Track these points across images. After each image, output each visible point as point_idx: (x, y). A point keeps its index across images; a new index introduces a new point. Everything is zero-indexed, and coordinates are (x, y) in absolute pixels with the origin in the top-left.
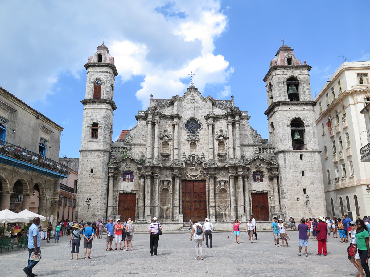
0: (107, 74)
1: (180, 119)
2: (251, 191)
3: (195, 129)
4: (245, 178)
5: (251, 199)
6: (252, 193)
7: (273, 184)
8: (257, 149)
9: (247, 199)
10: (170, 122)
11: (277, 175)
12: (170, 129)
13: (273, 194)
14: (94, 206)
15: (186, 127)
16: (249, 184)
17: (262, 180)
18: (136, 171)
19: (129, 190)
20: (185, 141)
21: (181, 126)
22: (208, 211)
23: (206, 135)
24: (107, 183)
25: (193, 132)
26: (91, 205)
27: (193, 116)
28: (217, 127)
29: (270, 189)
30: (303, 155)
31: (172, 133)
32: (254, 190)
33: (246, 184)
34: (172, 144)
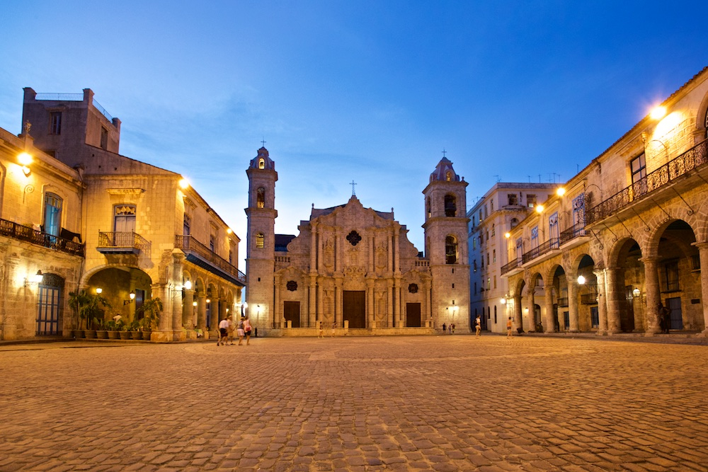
1: (342, 231)
2: (406, 301)
3: (356, 241)
4: (402, 289)
5: (406, 308)
7: (426, 296)
8: (413, 262)
9: (403, 308)
10: (332, 234)
11: (431, 287)
12: (332, 241)
13: (425, 304)
15: (347, 238)
16: (405, 295)
17: (417, 292)
18: (301, 280)
19: (293, 299)
20: (346, 253)
21: (343, 237)
22: (366, 319)
23: (367, 247)
24: (273, 291)
25: (354, 243)
27: (354, 228)
28: (377, 239)
29: (423, 300)
30: (455, 269)
31: (334, 244)
32: (409, 301)
34: (334, 255)
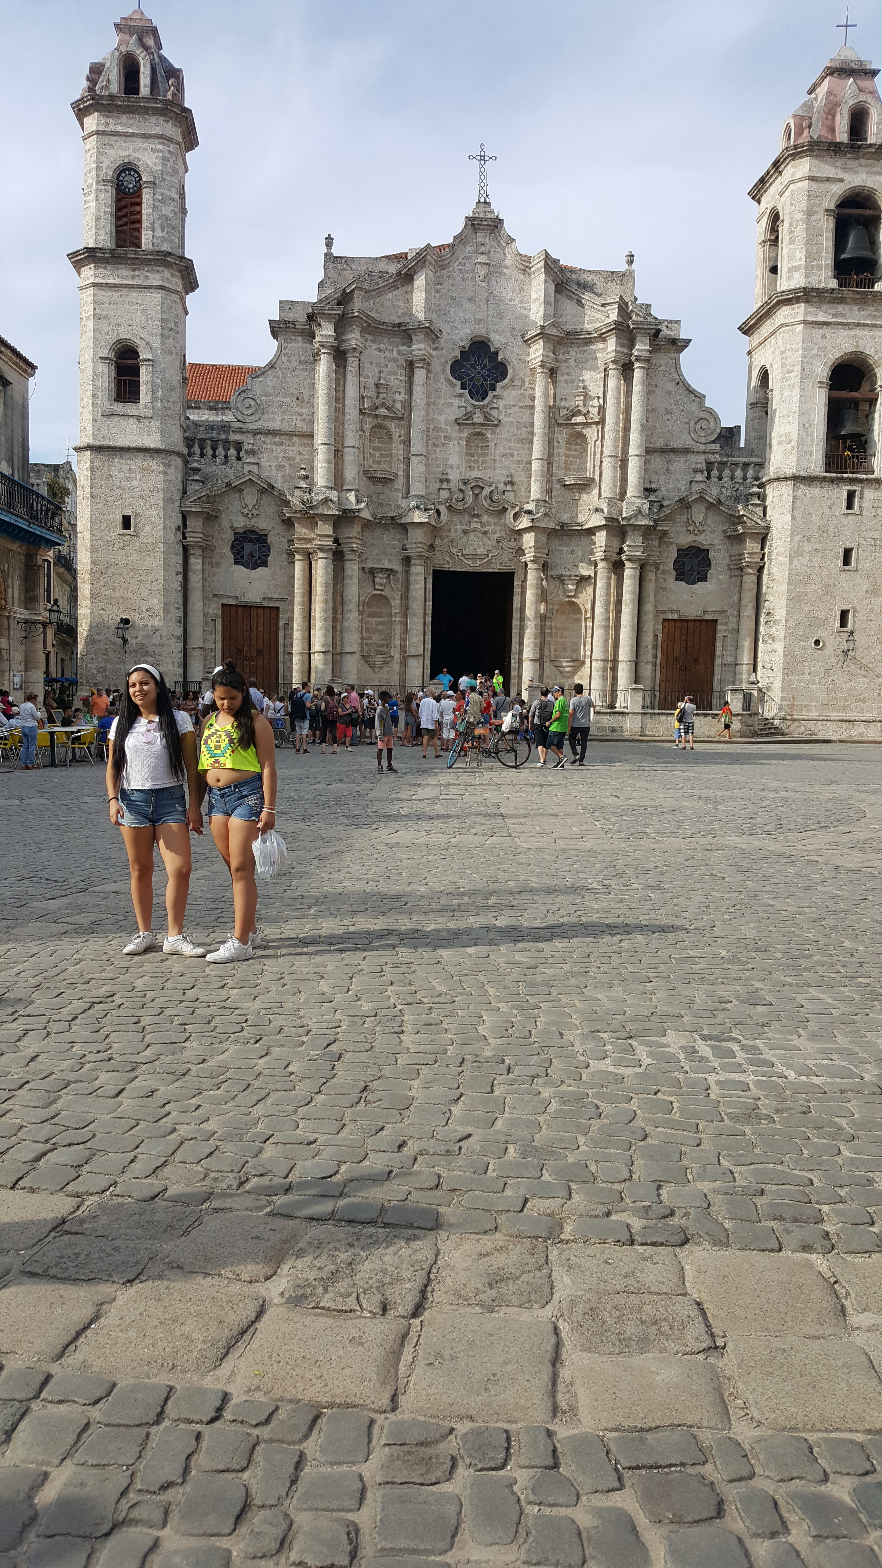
0: (160, 147)
1: (434, 341)
2: (663, 612)
3: (486, 380)
4: (648, 568)
5: (660, 639)
6: (664, 620)
7: (740, 592)
8: (699, 466)
10: (398, 353)
11: (758, 560)
12: (397, 380)
13: (734, 625)
14: (142, 645)
15: (453, 371)
16: (659, 589)
17: (704, 579)
18: (280, 529)
19: (254, 596)
20: (449, 428)
21: (436, 366)
23: (523, 407)
24: (181, 570)
25: (477, 392)
26: (132, 642)
27: (480, 330)
28: (566, 377)
29: (726, 608)
30: (857, 493)
31: (403, 392)
32: (672, 611)
33: (650, 587)
34: (402, 438)
